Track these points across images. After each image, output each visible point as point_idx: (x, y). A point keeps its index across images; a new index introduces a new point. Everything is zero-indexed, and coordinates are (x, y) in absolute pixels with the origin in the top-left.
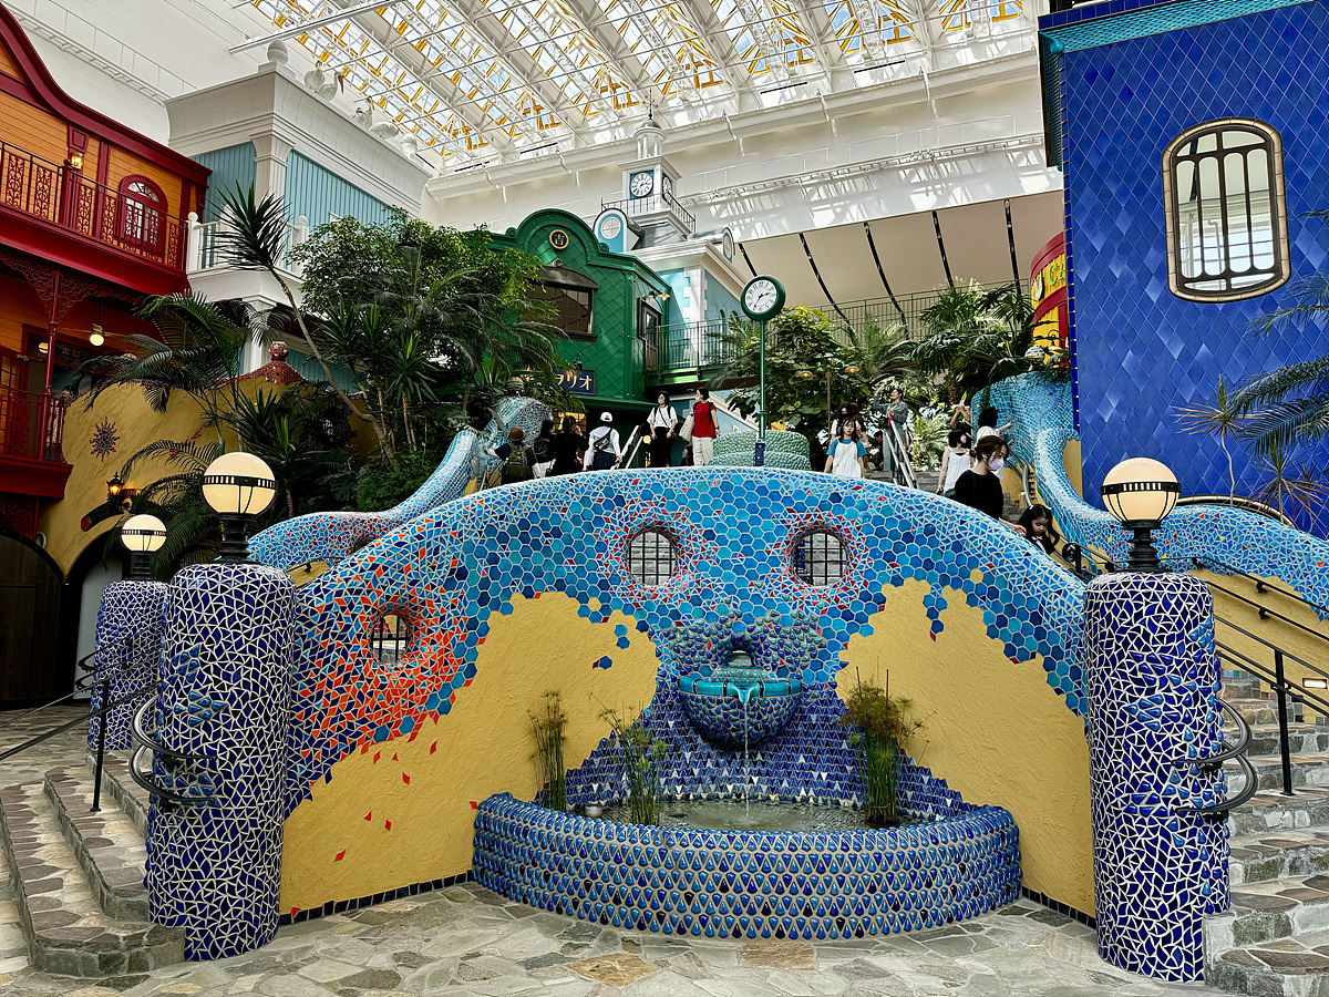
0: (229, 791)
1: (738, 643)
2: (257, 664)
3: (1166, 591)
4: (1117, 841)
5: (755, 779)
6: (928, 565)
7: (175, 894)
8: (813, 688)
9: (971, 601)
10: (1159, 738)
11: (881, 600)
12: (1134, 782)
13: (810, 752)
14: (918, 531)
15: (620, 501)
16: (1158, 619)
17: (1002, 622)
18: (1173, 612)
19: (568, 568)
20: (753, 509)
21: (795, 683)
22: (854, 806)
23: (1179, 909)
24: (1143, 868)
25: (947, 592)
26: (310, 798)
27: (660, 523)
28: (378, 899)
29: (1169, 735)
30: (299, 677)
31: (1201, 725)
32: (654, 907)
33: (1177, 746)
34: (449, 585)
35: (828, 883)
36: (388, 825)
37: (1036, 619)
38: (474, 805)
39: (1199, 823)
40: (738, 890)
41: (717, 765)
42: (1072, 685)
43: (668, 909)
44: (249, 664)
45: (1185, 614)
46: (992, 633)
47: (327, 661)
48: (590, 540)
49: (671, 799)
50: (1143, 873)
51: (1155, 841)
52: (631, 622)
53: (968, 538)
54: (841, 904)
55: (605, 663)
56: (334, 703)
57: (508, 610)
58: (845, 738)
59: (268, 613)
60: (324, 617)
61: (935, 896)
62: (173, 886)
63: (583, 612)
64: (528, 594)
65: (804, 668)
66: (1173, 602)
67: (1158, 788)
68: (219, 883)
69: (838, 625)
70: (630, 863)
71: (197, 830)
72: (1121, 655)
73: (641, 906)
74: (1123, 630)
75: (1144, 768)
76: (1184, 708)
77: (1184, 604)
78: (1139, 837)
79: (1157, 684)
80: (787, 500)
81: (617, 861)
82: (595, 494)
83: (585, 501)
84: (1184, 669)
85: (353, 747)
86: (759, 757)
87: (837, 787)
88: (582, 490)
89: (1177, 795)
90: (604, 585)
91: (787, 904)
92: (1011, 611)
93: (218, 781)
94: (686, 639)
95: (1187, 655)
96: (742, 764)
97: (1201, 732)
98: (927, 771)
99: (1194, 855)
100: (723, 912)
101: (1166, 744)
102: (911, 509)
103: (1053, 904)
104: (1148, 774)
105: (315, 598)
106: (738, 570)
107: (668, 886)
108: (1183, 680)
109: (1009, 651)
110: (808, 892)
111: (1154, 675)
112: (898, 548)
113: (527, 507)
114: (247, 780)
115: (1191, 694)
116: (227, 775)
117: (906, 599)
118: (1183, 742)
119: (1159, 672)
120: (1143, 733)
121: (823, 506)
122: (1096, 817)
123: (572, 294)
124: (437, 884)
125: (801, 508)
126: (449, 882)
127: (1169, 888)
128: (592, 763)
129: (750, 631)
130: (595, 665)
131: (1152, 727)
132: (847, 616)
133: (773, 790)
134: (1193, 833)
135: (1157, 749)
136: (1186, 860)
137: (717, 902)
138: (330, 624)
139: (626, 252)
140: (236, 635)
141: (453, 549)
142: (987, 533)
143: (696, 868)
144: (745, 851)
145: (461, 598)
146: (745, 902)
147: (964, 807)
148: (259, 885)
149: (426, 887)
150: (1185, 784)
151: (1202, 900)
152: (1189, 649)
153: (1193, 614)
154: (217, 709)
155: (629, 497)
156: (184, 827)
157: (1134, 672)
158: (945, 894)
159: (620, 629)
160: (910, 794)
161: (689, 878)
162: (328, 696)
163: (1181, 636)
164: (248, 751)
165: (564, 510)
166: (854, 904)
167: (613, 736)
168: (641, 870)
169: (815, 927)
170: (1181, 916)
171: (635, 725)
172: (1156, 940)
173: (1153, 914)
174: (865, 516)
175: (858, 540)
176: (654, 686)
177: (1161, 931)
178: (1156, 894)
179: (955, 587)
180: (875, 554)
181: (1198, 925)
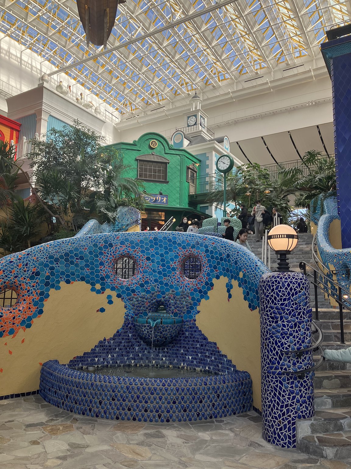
1: (159, 303)
3: (283, 280)
5: (164, 359)
6: (228, 270)
8: (187, 321)
9: (240, 285)
10: (280, 342)
11: (212, 285)
12: (270, 360)
13: (186, 348)
14: (224, 256)
15: (111, 245)
16: (280, 291)
17: (248, 294)
18: (286, 289)
19: (87, 271)
20: (166, 248)
21: (180, 319)
23: (286, 416)
24: (273, 397)
25: (233, 281)
27: (128, 254)
29: (283, 341)
31: (297, 337)
32: (88, 406)
33: (286, 346)
34: (32, 278)
35: (155, 399)
38: (40, 364)
39: (295, 379)
40: (118, 400)
41: (149, 352)
43: (93, 406)
45: (291, 289)
46: (245, 299)
48: (97, 261)
50: (273, 399)
51: (277, 386)
52: (114, 294)
53: (239, 259)
54: (160, 408)
55: (102, 310)
57: (58, 288)
58: (198, 342)
63: (93, 290)
64: (68, 282)
65: (184, 313)
66: (286, 284)
67: (279, 363)
69: (197, 295)
70: (81, 388)
72: (267, 307)
73: (84, 405)
74: (268, 296)
75: (274, 355)
76: (290, 329)
77: (291, 285)
78: (272, 384)
79: (279, 319)
80: (179, 245)
82: (100, 243)
83: (95, 245)
84: (290, 313)
86: (166, 350)
88: (94, 241)
89: (286, 366)
90: (103, 279)
91: (138, 407)
92: (250, 289)
94: (138, 301)
95: (292, 307)
96: (159, 353)
97: (297, 339)
99: (293, 393)
100: (113, 409)
101: (282, 344)
102: (222, 247)
104: (275, 357)
106: (160, 273)
107: (93, 398)
108: (290, 317)
109: (250, 306)
110: (146, 402)
111: (278, 315)
112: (218, 263)
113: (68, 248)
115: (293, 323)
117: (220, 283)
118: (289, 344)
119: (280, 314)
120: (274, 340)
121: (193, 247)
124: (23, 395)
125: (184, 247)
126: (28, 394)
127: (282, 407)
128: (95, 350)
129: (164, 298)
130: (98, 311)
131: (276, 337)
132: (200, 291)
133: (171, 363)
134: (292, 383)
135: (279, 347)
136: (289, 395)
137: (110, 404)
139: (184, 148)
141: (34, 264)
142: (245, 257)
143: (103, 391)
144: (123, 385)
145: (37, 283)
146: (121, 405)
147: (236, 371)
149: (17, 396)
150: (289, 362)
151: (296, 412)
152: (293, 304)
153: (295, 290)
155: (115, 244)
157: (271, 314)
158: (209, 407)
159: (109, 297)
160: (220, 365)
161: (101, 394)
163: (289, 299)
165: (86, 249)
166: (166, 408)
167: (105, 340)
168: (84, 391)
169: (148, 416)
170: (287, 419)
171: (115, 336)
172: (277, 429)
173: (276, 418)
174: (207, 251)
175: (204, 260)
176: (123, 320)
177: (279, 425)
178: (277, 409)
179: (235, 280)
180: (210, 266)
181: (294, 424)
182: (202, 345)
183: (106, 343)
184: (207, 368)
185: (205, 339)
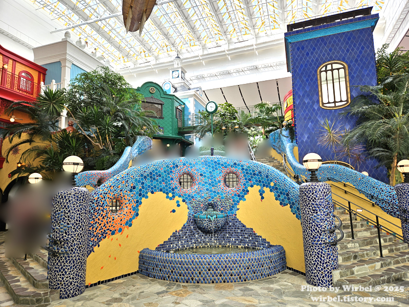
0: (72, 251)
1: (210, 204)
2: (80, 214)
3: (319, 187)
4: (310, 252)
5: (215, 241)
6: (260, 181)
7: (57, 281)
8: (230, 216)
9: (271, 191)
10: (319, 225)
11: (248, 191)
12: (314, 236)
13: (230, 233)
14: (257, 173)
15: (177, 166)
16: (318, 194)
17: (279, 196)
18: (322, 192)
19: (163, 185)
20: (213, 167)
21: (225, 215)
22: (242, 247)
23: (326, 269)
24: (317, 258)
25: (265, 188)
26: (94, 252)
27: (188, 172)
28: (113, 279)
29: (322, 224)
30: (90, 218)
31: (329, 221)
32: (190, 276)
34: (131, 191)
35: (236, 267)
36: (115, 258)
37: (287, 195)
38: (138, 251)
39: (330, 246)
40: (213, 270)
41: (205, 238)
42: (297, 212)
43: (194, 276)
44: (78, 215)
45: (324, 193)
46: (276, 199)
47: (98, 213)
49: (192, 248)
50: (317, 260)
51: (319, 251)
52: (180, 199)
53: (270, 174)
54: (240, 272)
55: (174, 211)
56: (100, 224)
57: (147, 197)
58: (239, 229)
59: (83, 200)
60: (97, 201)
61: (264, 269)
62: (56, 278)
63: (167, 197)
64: (152, 193)
65: (228, 210)
66: (321, 190)
67: (319, 237)
68: (69, 276)
69: (237, 198)
70: (183, 265)
71: (63, 262)
72: (309, 204)
73: (187, 276)
74: (309, 197)
75: (316, 233)
76: (325, 217)
77: (324, 190)
78: (315, 250)
79: (318, 211)
80: (222, 165)
81: (180, 264)
82: (170, 164)
83: (167, 166)
84: (325, 207)
85: (105, 236)
86: (216, 235)
87: (237, 242)
88: (166, 163)
89: (324, 239)
90: (173, 189)
91: (226, 273)
92: (281, 193)
93: (69, 248)
94: (196, 204)
95: (325, 203)
97: (329, 223)
98: (261, 237)
99: (329, 255)
100: (209, 276)
101: (321, 226)
102: (255, 167)
103: (295, 270)
105: (95, 195)
106: (210, 184)
107: (194, 270)
108: (325, 210)
109: (281, 204)
110: (231, 270)
111: (317, 209)
112: (252, 177)
113: (152, 169)
114: (77, 247)
115: (327, 213)
116: (72, 246)
117: (254, 190)
118: (325, 226)
119: (319, 208)
120: (315, 224)
121: (232, 166)
122: (304, 246)
123: (156, 105)
124: (129, 275)
125: (226, 167)
126: (132, 274)
127: (323, 264)
128: (170, 239)
129: (213, 201)
130: (171, 212)
131: (318, 222)
132: (239, 196)
133: (220, 244)
134: (329, 249)
135: (319, 227)
136: (327, 256)
137: (207, 274)
138: (99, 202)
139: (172, 93)
140: (74, 206)
141: (132, 181)
143: (201, 265)
144: (215, 259)
145: (134, 194)
146: (215, 273)
147: (271, 246)
148: (81, 277)
149: (126, 276)
150: (326, 236)
151: (332, 266)
152: (326, 201)
153: (326, 193)
154: (68, 227)
155: (179, 165)
156: (59, 261)
157: (312, 208)
158: (267, 269)
159: (178, 202)
160: (256, 243)
161: (200, 268)
162: (98, 223)
163: (324, 198)
164: (78, 239)
165: (162, 169)
166: (243, 272)
167: (176, 232)
168: (187, 266)
169: (233, 279)
170: (327, 271)
171: (182, 228)
172: (321, 277)
173: (320, 271)
174: (243, 169)
175: (241, 175)
176: (187, 217)
177: (322, 275)
178: (320, 265)
179: (267, 187)
180: (246, 179)
181: (331, 273)
182: (242, 231)
183: (177, 234)
184: (246, 245)
185: (244, 226)
